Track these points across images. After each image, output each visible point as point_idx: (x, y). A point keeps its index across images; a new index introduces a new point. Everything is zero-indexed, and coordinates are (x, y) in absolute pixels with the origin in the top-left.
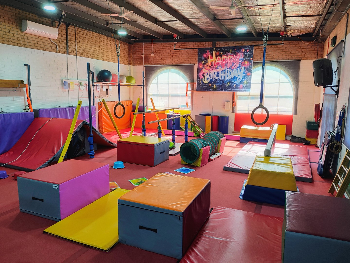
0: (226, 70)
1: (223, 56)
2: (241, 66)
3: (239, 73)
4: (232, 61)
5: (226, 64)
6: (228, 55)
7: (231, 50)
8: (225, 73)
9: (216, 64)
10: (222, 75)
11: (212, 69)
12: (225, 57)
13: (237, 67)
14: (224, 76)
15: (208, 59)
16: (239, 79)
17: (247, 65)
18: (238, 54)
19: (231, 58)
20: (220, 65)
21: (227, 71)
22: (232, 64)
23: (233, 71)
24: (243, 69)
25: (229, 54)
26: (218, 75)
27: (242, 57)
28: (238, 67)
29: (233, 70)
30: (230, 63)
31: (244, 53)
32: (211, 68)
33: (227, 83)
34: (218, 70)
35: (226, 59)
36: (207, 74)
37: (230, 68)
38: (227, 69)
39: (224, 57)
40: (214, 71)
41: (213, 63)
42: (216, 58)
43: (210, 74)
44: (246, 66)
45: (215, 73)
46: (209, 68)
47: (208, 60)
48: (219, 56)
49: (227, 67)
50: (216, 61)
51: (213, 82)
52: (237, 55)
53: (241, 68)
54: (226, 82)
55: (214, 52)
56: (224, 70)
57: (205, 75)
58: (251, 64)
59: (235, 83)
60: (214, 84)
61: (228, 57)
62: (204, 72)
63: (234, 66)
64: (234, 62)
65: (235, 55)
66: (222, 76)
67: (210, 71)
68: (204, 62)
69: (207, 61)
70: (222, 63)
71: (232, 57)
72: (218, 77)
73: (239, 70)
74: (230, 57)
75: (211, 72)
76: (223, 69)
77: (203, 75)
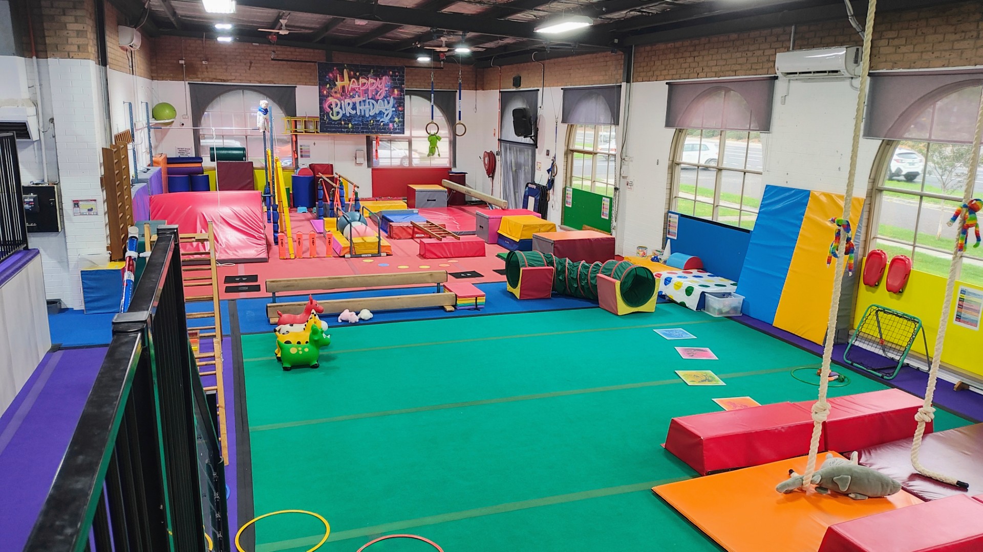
0: (367, 101)
1: (360, 78)
2: (388, 95)
3: (387, 107)
4: (374, 87)
5: (366, 91)
6: (368, 78)
7: (372, 71)
8: (365, 106)
9: (350, 90)
10: (361, 108)
11: (344, 97)
12: (364, 81)
13: (382, 97)
14: (365, 111)
15: (337, 81)
16: (388, 114)
17: (398, 95)
18: (384, 78)
19: (374, 83)
20: (357, 92)
21: (369, 102)
22: (375, 93)
23: (377, 103)
24: (392, 101)
25: (369, 76)
26: (354, 108)
27: (389, 83)
28: (384, 97)
29: (377, 101)
30: (372, 91)
31: (391, 76)
32: (342, 96)
33: (370, 121)
34: (354, 100)
35: (365, 83)
36: (337, 105)
37: (372, 99)
38: (368, 99)
39: (362, 80)
40: (347, 101)
41: (345, 88)
42: (350, 81)
43: (341, 105)
44: (396, 96)
45: (349, 104)
46: (338, 95)
47: (336, 83)
48: (355, 78)
49: (368, 96)
50: (351, 85)
51: (347, 119)
52: (382, 79)
53: (388, 98)
54: (368, 119)
55: (345, 70)
56: (364, 101)
57: (333, 106)
58: (402, 94)
59: (382, 122)
60: (350, 121)
61: (368, 80)
62: (331, 102)
63: (378, 94)
64: (379, 90)
65: (378, 79)
66: (361, 110)
67: (340, 100)
68: (330, 85)
69: (335, 85)
70: (359, 89)
71: (374, 81)
72: (355, 112)
73: (386, 102)
74: (371, 81)
75: (342, 102)
76: (361, 99)
77: (329, 107)
